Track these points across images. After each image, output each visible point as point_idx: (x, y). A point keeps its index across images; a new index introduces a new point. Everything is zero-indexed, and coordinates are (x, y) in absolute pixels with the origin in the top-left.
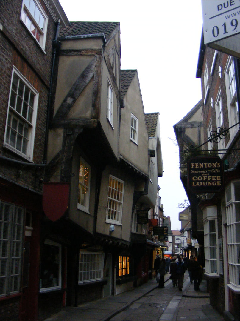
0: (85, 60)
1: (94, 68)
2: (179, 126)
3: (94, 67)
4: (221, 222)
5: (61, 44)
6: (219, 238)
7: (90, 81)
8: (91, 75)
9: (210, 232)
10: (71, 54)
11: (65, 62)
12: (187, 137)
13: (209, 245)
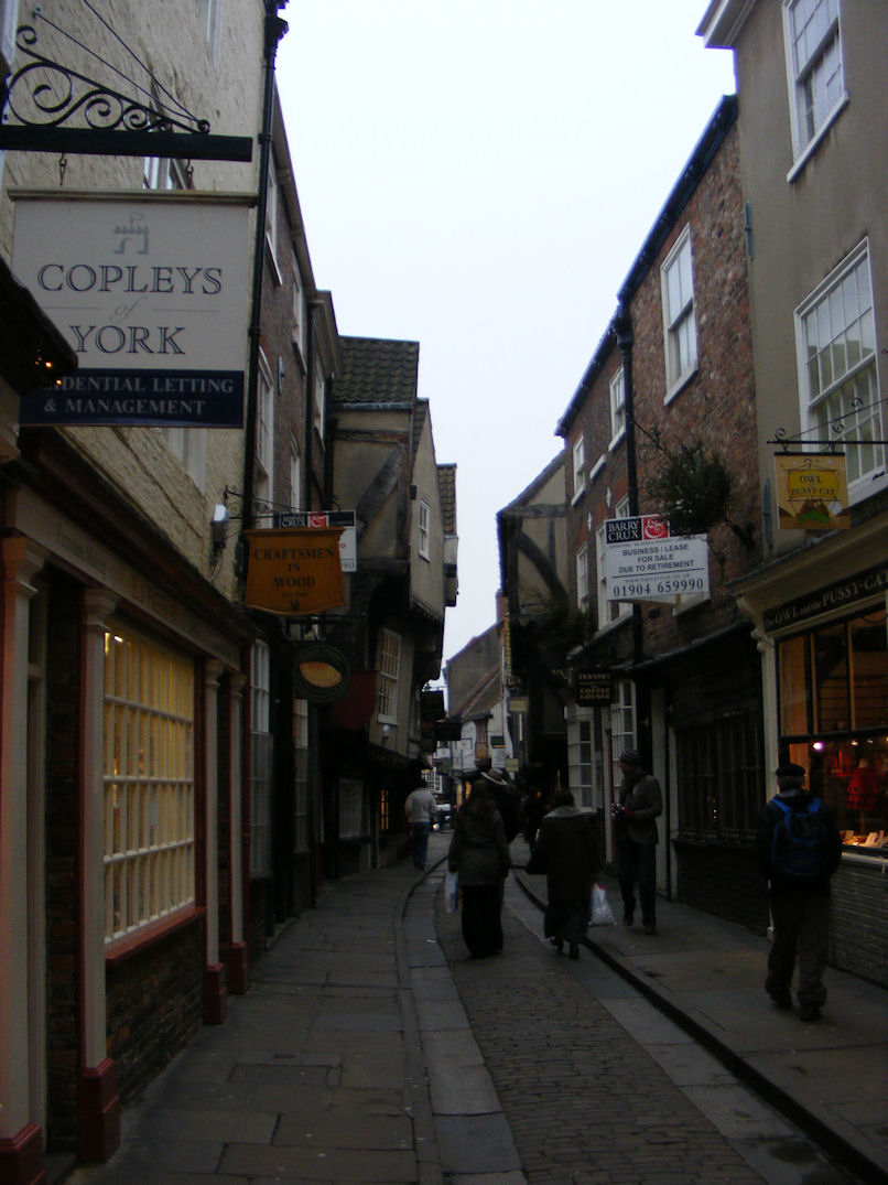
0: (383, 452)
1: (397, 468)
2: (510, 513)
3: (397, 466)
4: (601, 726)
5: (337, 420)
6: (596, 750)
7: (392, 492)
8: (393, 481)
9: (582, 740)
10: (355, 438)
11: (346, 453)
12: (526, 537)
13: (579, 760)
